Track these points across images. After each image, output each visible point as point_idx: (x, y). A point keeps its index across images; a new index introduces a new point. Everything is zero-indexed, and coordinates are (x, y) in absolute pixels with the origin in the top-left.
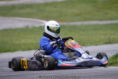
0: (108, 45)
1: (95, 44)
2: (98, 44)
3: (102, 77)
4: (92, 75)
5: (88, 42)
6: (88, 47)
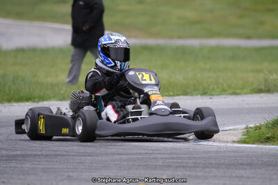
0: (263, 94)
1: (231, 91)
2: (238, 91)
3: (246, 167)
4: (222, 161)
5: (215, 87)
6: (216, 97)
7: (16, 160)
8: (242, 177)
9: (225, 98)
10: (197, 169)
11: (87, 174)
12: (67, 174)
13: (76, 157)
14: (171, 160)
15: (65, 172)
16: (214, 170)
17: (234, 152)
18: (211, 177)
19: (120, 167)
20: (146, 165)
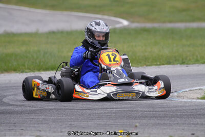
1: (203, 61)
3: (202, 117)
5: (191, 58)
6: (191, 66)
7: (35, 113)
8: (198, 124)
9: (198, 66)
10: (166, 118)
11: (85, 123)
12: (70, 123)
13: (79, 111)
14: (148, 113)
15: (69, 121)
16: (178, 119)
17: (196, 106)
18: (174, 124)
19: (110, 118)
20: (128, 116)
